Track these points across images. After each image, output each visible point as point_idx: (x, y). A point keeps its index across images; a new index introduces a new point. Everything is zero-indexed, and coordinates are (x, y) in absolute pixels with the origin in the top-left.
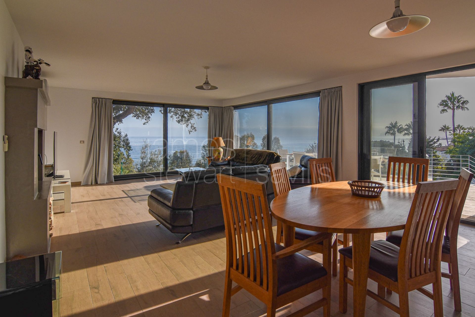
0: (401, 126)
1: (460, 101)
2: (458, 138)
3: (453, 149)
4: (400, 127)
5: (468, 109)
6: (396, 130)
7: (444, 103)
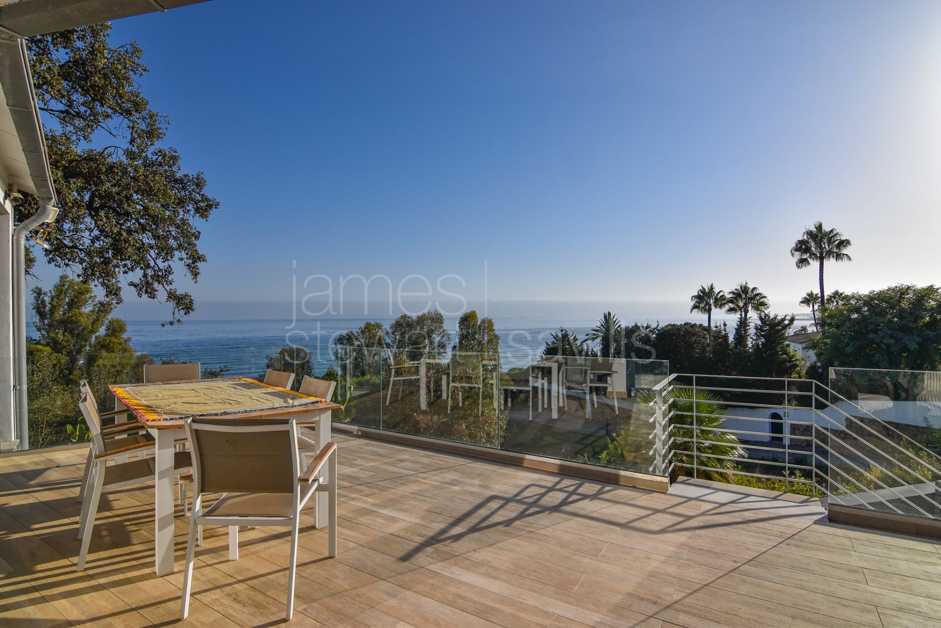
0: (721, 294)
1: (834, 241)
2: (829, 317)
3: (819, 340)
4: (718, 297)
5: (850, 258)
6: (712, 301)
7: (802, 247)
